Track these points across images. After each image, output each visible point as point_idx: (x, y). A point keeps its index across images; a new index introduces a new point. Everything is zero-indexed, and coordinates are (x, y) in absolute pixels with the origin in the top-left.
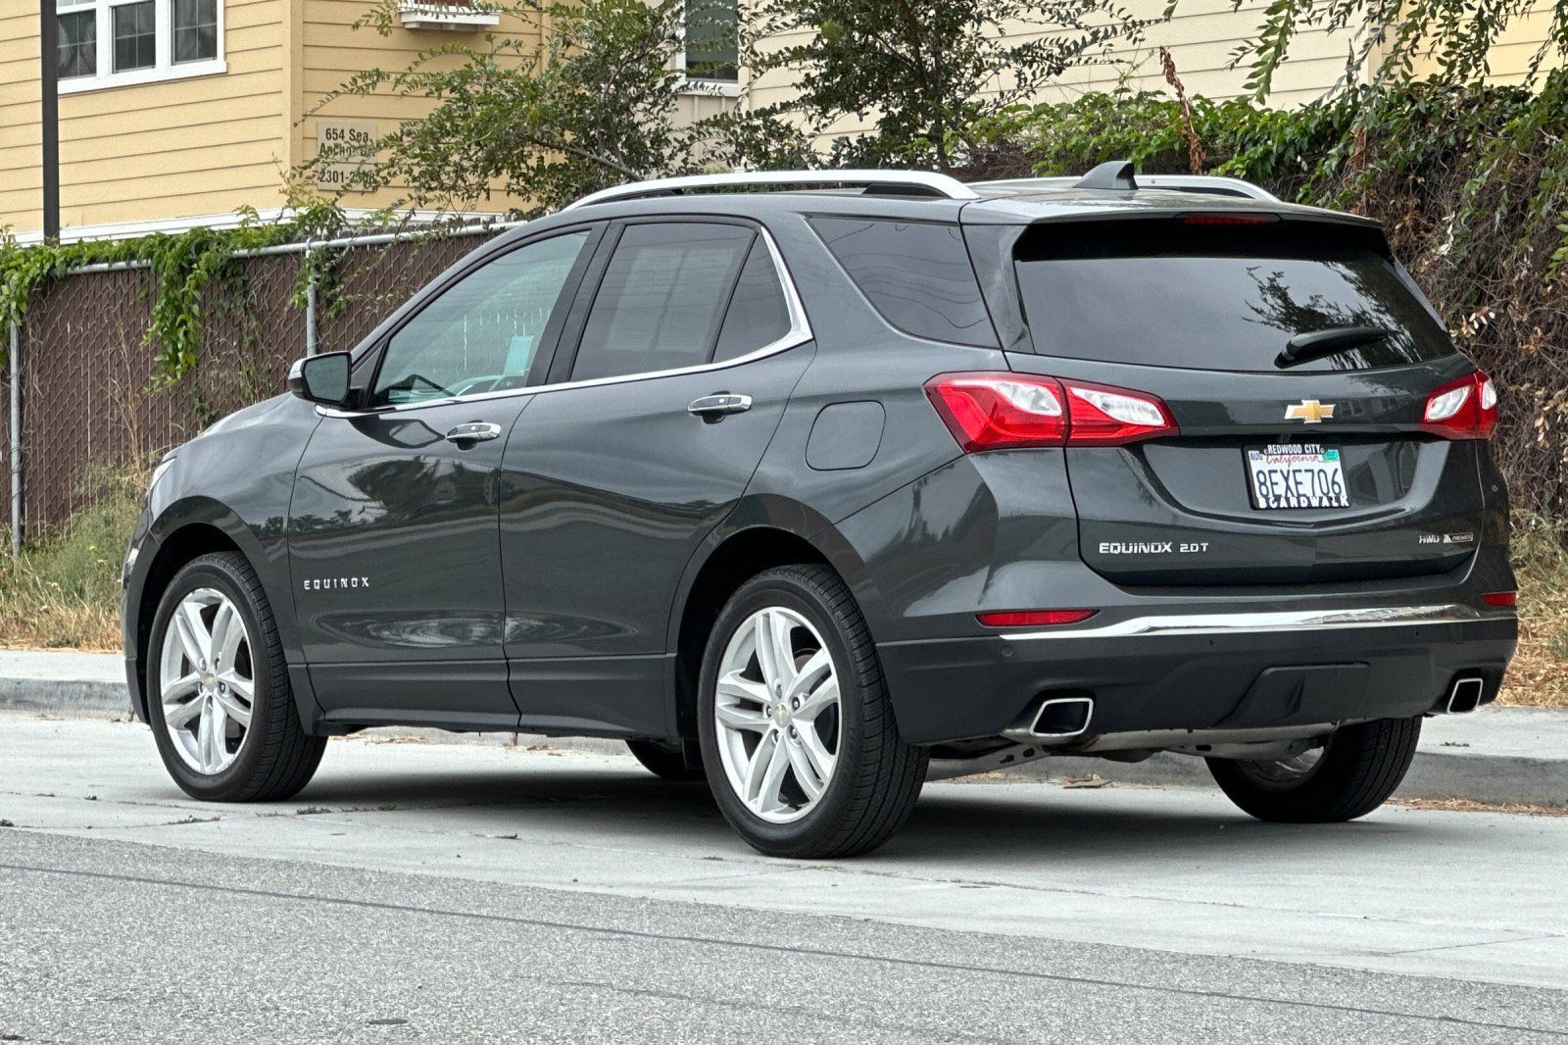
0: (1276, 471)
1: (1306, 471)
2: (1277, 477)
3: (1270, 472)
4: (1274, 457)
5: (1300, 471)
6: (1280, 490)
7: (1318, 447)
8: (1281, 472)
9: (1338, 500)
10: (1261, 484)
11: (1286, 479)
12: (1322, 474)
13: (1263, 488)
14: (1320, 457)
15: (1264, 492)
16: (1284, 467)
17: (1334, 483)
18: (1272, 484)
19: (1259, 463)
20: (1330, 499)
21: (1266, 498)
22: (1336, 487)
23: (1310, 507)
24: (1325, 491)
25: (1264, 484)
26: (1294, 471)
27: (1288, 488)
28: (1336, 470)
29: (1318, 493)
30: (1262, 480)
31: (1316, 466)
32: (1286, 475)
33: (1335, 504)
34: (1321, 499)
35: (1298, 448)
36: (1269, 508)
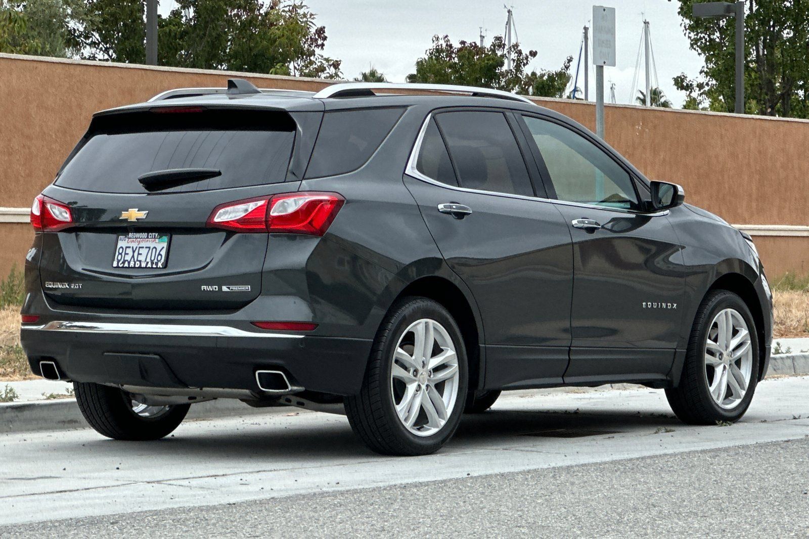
0: (129, 247)
1: (146, 248)
2: (129, 251)
3: (127, 247)
4: (132, 239)
5: (143, 247)
6: (128, 258)
7: (156, 235)
8: (133, 248)
9: (157, 264)
10: (119, 254)
11: (134, 252)
12: (154, 250)
13: (120, 256)
14: (157, 240)
15: (119, 258)
16: (135, 245)
17: (159, 254)
18: (125, 254)
19: (123, 243)
20: (152, 263)
21: (118, 261)
22: (160, 257)
23: (140, 267)
24: (153, 259)
25: (121, 254)
26: (140, 248)
27: (133, 256)
28: (163, 248)
29: (148, 260)
30: (121, 252)
31: (152, 245)
32: (134, 250)
33: (154, 266)
34: (147, 263)
35: (145, 235)
36: (118, 267)
